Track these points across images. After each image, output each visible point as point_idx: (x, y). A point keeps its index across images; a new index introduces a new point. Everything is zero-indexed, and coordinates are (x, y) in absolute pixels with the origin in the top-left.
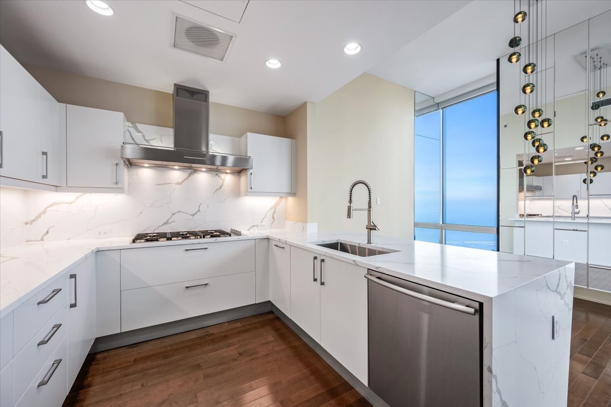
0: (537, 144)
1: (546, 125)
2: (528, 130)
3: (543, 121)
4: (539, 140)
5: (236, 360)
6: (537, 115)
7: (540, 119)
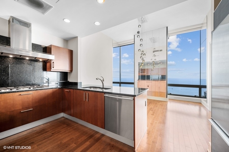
0: (143, 60)
1: (145, 55)
2: (141, 56)
3: (144, 54)
4: (143, 59)
5: (52, 136)
6: (143, 52)
7: (143, 53)
